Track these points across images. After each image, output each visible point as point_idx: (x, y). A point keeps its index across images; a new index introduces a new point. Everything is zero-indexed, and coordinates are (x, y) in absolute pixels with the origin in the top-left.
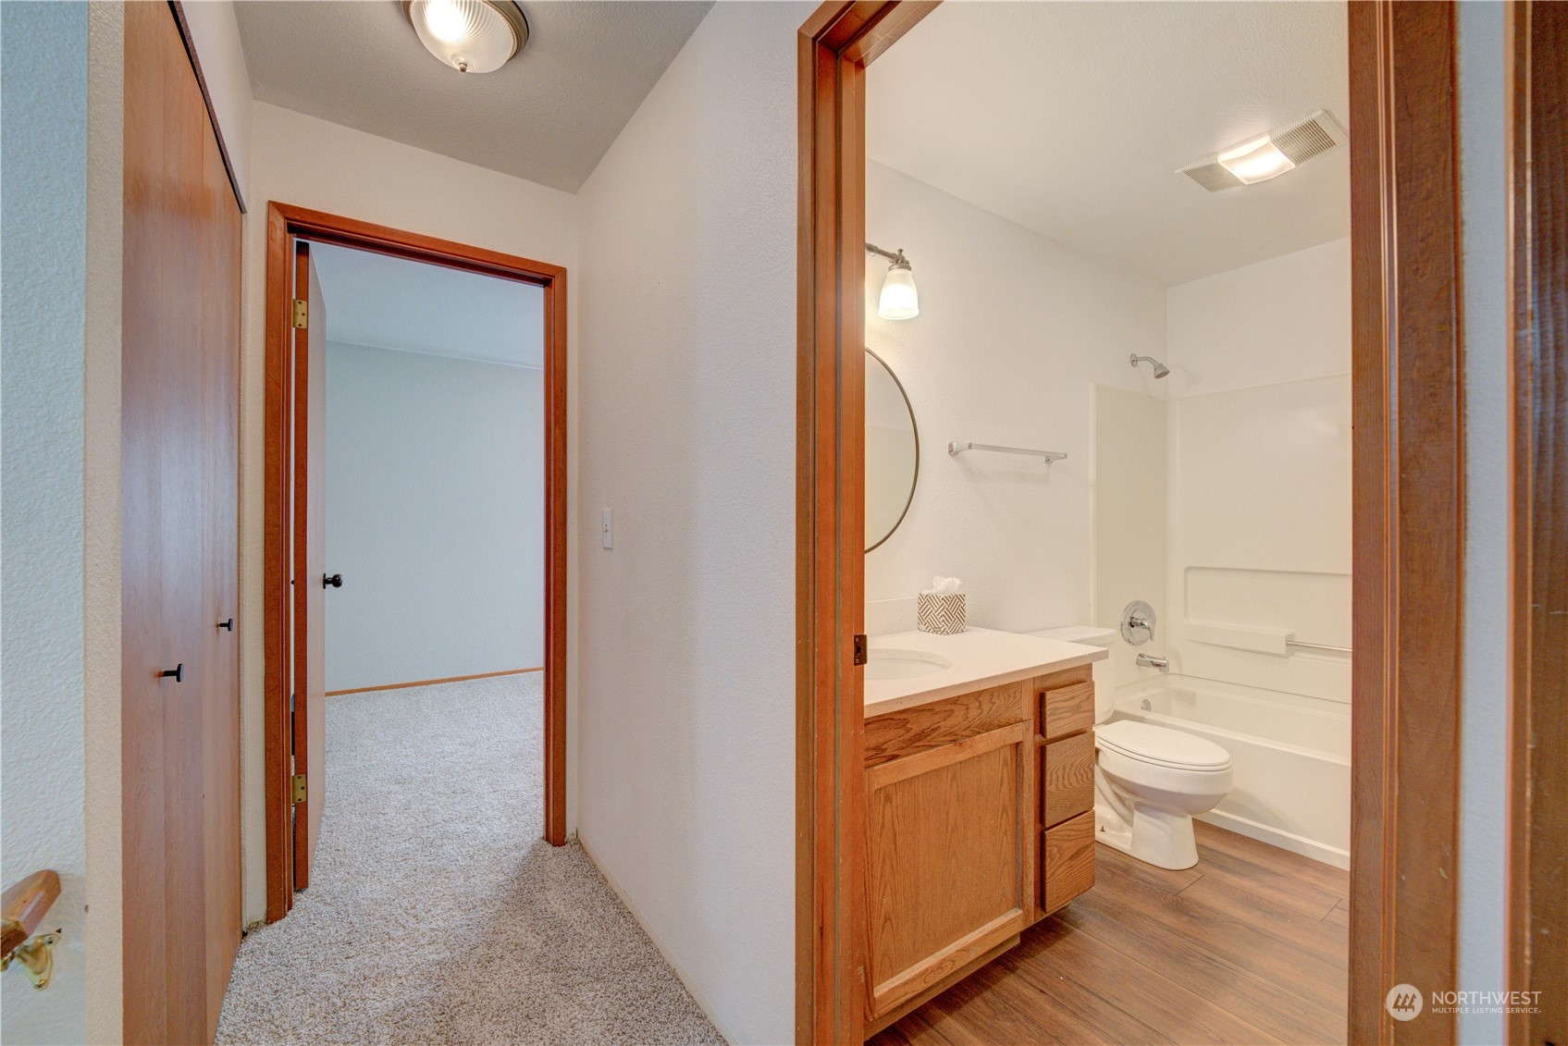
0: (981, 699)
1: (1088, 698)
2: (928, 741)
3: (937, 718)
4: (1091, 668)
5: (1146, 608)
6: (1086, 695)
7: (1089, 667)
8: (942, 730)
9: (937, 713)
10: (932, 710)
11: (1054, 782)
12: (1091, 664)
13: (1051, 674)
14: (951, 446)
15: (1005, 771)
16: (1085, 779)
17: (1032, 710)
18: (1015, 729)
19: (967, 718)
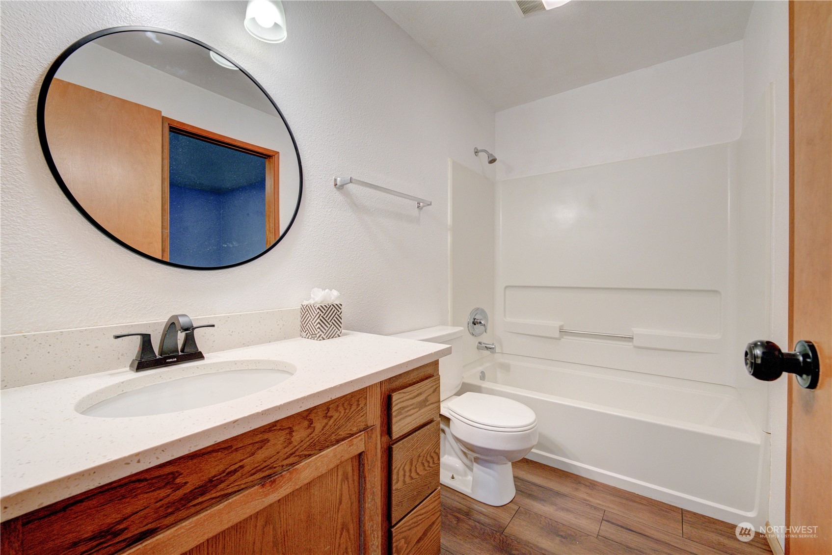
0: (312, 416)
1: (434, 392)
2: (222, 490)
3: (239, 456)
4: (438, 364)
5: (483, 312)
6: (432, 389)
7: (436, 363)
8: (246, 469)
9: (237, 450)
10: (231, 447)
11: (401, 479)
12: (437, 361)
13: (400, 375)
14: (335, 180)
15: (345, 487)
16: (431, 465)
17: (379, 413)
18: (355, 441)
19: (290, 443)
